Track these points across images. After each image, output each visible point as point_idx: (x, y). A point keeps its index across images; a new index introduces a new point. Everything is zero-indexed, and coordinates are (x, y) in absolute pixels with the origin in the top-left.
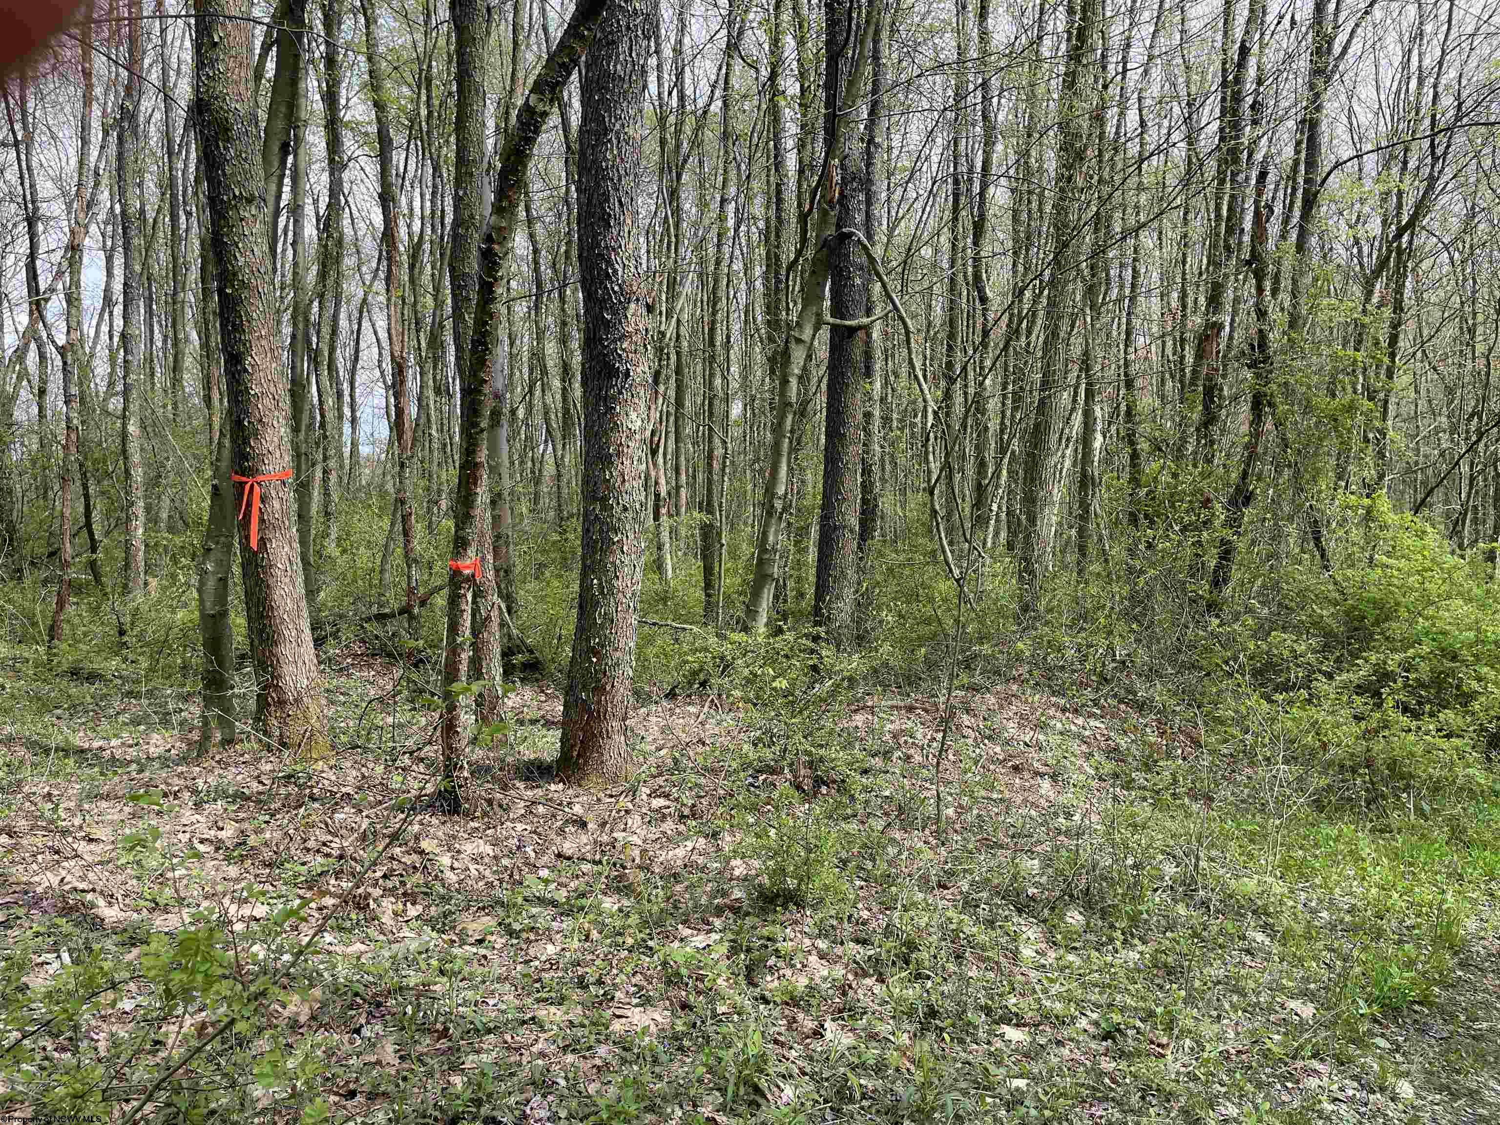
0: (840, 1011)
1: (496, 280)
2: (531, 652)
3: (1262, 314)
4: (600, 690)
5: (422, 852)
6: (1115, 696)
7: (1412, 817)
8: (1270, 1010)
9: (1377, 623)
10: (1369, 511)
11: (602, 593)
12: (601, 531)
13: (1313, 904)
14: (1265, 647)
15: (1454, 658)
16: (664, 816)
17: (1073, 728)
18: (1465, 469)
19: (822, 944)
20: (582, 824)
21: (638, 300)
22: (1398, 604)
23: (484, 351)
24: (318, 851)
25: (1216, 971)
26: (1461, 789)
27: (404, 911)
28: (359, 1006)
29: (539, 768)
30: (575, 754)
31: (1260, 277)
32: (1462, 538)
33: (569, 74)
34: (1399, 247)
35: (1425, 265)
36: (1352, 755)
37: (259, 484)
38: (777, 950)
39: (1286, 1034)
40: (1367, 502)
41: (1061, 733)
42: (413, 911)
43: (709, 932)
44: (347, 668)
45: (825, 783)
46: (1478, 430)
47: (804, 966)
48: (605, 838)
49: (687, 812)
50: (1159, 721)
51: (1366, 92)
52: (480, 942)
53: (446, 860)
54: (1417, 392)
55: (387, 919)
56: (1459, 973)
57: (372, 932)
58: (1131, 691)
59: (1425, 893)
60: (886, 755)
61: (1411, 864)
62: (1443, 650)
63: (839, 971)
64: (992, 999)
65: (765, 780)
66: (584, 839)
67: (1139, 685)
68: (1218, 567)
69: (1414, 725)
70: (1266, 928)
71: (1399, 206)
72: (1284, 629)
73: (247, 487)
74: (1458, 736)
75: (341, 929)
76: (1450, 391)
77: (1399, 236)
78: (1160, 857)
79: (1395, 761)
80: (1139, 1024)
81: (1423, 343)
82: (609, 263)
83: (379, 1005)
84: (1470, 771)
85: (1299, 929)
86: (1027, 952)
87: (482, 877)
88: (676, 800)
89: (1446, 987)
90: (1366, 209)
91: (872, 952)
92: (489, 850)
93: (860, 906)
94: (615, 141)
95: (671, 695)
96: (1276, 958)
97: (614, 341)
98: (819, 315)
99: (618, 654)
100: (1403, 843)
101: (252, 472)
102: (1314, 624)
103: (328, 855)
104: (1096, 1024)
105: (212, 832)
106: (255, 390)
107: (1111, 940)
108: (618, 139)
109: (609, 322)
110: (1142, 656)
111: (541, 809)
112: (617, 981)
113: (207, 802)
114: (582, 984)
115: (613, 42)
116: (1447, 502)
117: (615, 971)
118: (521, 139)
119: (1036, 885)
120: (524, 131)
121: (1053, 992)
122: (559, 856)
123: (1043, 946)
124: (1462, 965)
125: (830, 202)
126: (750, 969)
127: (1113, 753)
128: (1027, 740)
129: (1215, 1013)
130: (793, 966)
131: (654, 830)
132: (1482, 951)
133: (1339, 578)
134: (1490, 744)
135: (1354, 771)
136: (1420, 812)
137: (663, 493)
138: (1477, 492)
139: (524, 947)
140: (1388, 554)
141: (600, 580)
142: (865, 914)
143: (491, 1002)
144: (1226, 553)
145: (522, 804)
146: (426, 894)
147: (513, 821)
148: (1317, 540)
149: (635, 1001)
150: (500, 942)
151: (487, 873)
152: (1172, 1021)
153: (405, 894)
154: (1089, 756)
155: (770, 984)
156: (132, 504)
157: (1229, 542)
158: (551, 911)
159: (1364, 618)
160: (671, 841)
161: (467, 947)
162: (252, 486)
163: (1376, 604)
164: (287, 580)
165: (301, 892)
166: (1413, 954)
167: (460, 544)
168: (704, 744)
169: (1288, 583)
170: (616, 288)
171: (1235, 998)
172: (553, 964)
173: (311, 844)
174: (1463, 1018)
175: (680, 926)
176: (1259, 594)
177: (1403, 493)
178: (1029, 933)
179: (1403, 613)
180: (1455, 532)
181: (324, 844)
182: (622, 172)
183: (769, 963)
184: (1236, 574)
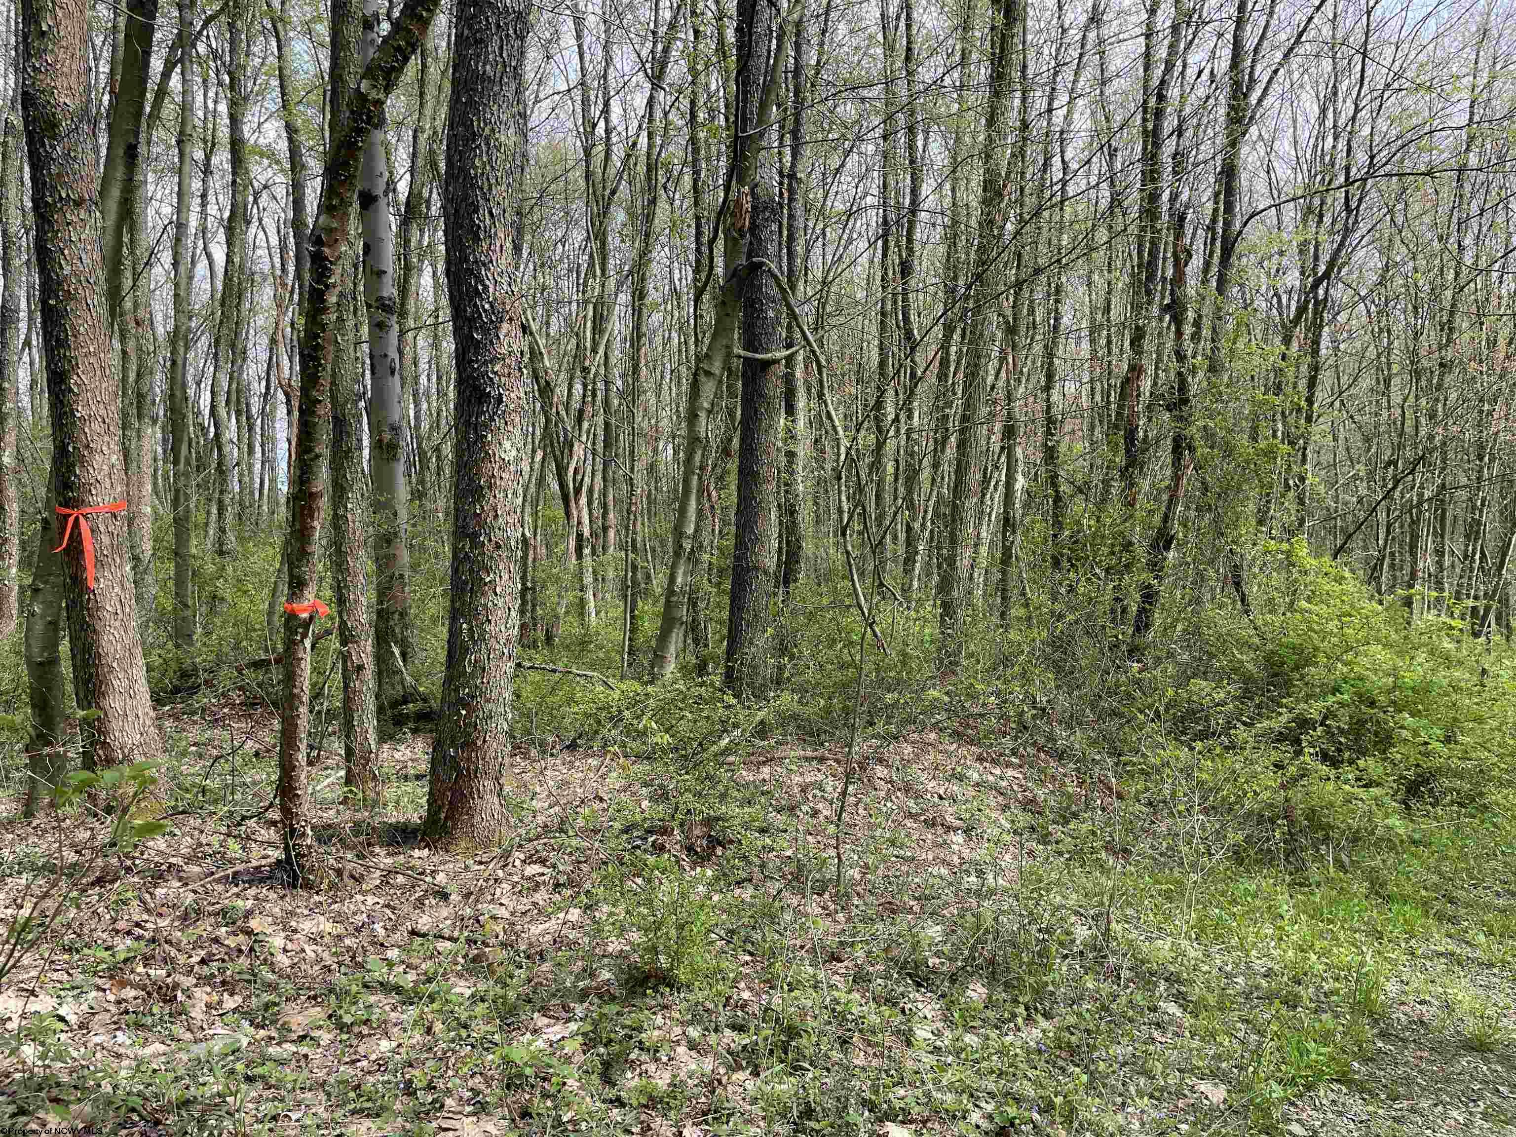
0: (704, 1114)
1: (327, 287)
2: (425, 700)
3: (1181, 357)
4: (469, 745)
5: (249, 933)
6: (1034, 744)
7: (1331, 870)
8: (1180, 1095)
9: (1297, 668)
10: (1289, 554)
11: (472, 637)
12: (471, 570)
13: (1229, 968)
14: (1185, 695)
15: (1372, 704)
16: (538, 885)
17: (991, 778)
18: (1382, 515)
19: (694, 1032)
20: (444, 896)
21: (511, 319)
22: (1316, 649)
23: (316, 367)
24: (129, 933)
25: (1121, 1051)
26: (1381, 839)
27: (220, 1002)
28: (135, 1124)
29: (404, 831)
30: (443, 816)
31: (1178, 320)
32: (1379, 585)
33: (406, 59)
34: (1315, 298)
35: (1342, 317)
36: (1271, 805)
37: (85, 516)
38: (640, 1042)
39: (1195, 1124)
40: (1285, 546)
41: (978, 784)
42: (230, 1003)
43: (568, 1020)
44: (223, 719)
45: (720, 843)
46: (1394, 477)
47: (670, 1059)
48: (468, 911)
49: (563, 879)
50: (1078, 770)
51: (1284, 146)
52: (303, 1038)
53: (278, 941)
54: (1335, 439)
55: (197, 1013)
56: (1380, 1044)
57: (179, 1030)
58: (1051, 739)
59: (1345, 955)
60: (792, 809)
61: (1331, 922)
62: (1360, 696)
63: (708, 1064)
64: (876, 1092)
65: (654, 842)
66: (445, 913)
67: (1060, 732)
68: (1141, 611)
69: (1333, 773)
70: (1180, 998)
71: (1316, 258)
72: (1205, 676)
73: (71, 520)
74: (1378, 785)
75: (139, 1026)
76: (1367, 440)
77: (1315, 286)
78: (1073, 919)
79: (1313, 811)
80: (1036, 1116)
81: (1341, 393)
82: (479, 279)
83: (157, 1123)
84: (1390, 822)
85: (1212, 1000)
86: (922, 1033)
87: (319, 960)
88: (554, 866)
89: (1366, 1061)
90: (1285, 261)
91: (747, 1041)
92: (328, 927)
93: (742, 985)
94: (484, 148)
95: (572, 747)
96: (1187, 1034)
97: (485, 363)
98: (729, 347)
99: (489, 706)
100: (1322, 898)
101: (76, 503)
102: (1235, 670)
103: (139, 938)
104: (990, 1117)
105: (9, 911)
106: (81, 411)
107: (1014, 1016)
108: (488, 144)
109: (478, 342)
110: (1063, 702)
111: (400, 879)
112: (450, 1085)
113: (11, 875)
114: (409, 1090)
115: (482, 41)
116: (1365, 548)
117: (450, 1073)
118: (352, 130)
119: (937, 954)
120: (355, 121)
121: (945, 1082)
122: (413, 933)
123: (940, 1025)
124: (1383, 1035)
125: (741, 230)
126: (607, 1065)
127: (1030, 805)
128: (941, 792)
129: (1119, 1100)
130: (657, 1060)
131: (525, 900)
132: (1403, 1018)
133: (1259, 623)
134: (1408, 791)
135: (1272, 821)
136: (1340, 866)
137: (587, 532)
138: (1393, 539)
139: (355, 1042)
140: (1309, 600)
141: (470, 623)
142: (746, 995)
143: (294, 1116)
144: (1149, 596)
145: (378, 873)
146: (248, 981)
147: (364, 893)
148: (1237, 585)
149: (469, 1109)
150: (325, 1037)
151: (325, 955)
152: (1071, 1112)
153: (224, 983)
154: (1005, 808)
155: (630, 1081)
156: (6, 540)
157: (1150, 586)
158: (394, 999)
159: (1283, 663)
160: (542, 913)
161: (287, 1046)
162: (77, 518)
163: (1296, 649)
164: (118, 624)
165: (100, 982)
166: (1331, 1025)
167: (297, 585)
168: (601, 800)
169: (1209, 628)
170: (487, 306)
171: (1142, 1081)
172: (381, 1065)
173: (122, 925)
174: (1383, 1097)
175: (536, 1015)
176: (1182, 638)
177: (1324, 539)
178: (926, 1011)
179: (1322, 659)
180: (1373, 577)
181: (138, 925)
182: (493, 181)
183: (633, 1056)
184: (1158, 618)
